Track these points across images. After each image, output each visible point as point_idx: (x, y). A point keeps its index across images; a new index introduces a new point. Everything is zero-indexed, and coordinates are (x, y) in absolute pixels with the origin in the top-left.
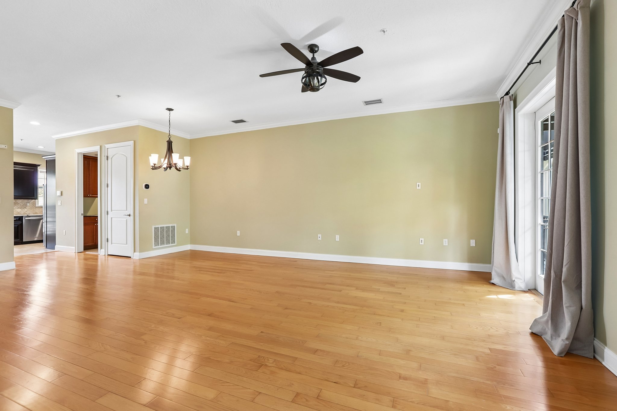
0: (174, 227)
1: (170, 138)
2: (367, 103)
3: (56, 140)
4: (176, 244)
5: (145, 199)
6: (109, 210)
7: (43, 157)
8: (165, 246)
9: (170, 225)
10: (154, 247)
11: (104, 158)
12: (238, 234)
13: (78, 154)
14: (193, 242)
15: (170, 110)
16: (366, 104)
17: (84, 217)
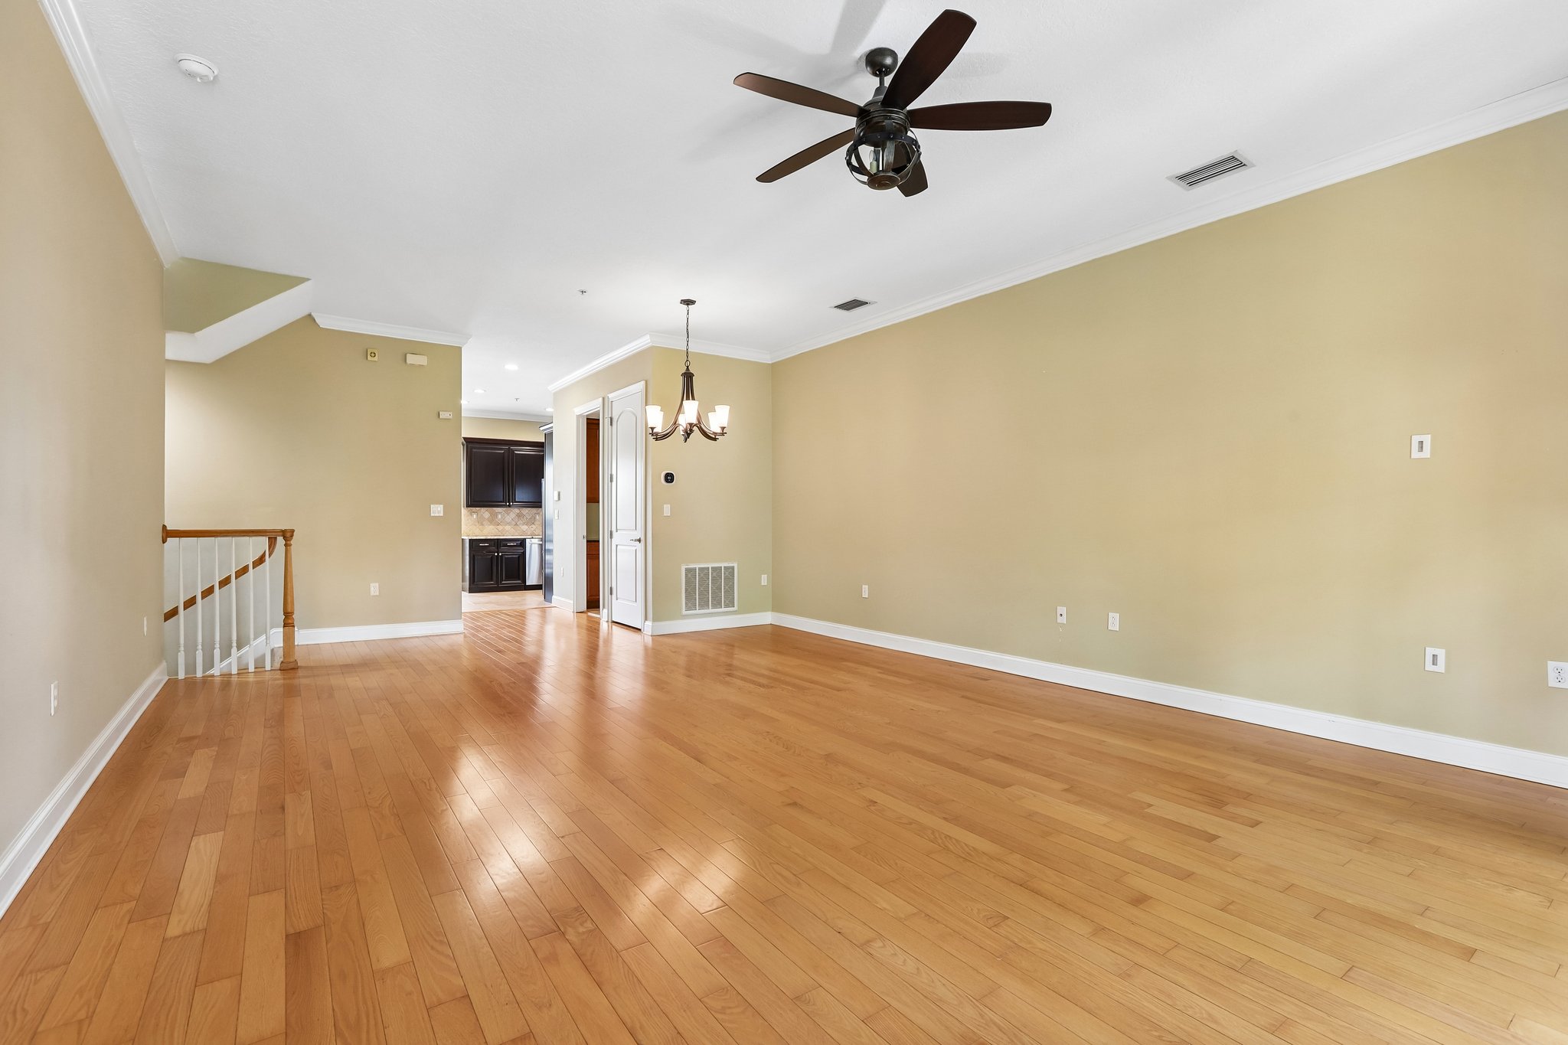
0: (733, 568)
1: (688, 367)
2: (1192, 178)
3: (555, 394)
4: (736, 608)
5: (665, 506)
6: (614, 529)
7: (542, 429)
8: (711, 610)
9: (723, 565)
10: (684, 612)
11: (607, 421)
12: (865, 595)
13: (578, 417)
14: (777, 608)
15: (688, 302)
16: (1191, 184)
17: (587, 541)
